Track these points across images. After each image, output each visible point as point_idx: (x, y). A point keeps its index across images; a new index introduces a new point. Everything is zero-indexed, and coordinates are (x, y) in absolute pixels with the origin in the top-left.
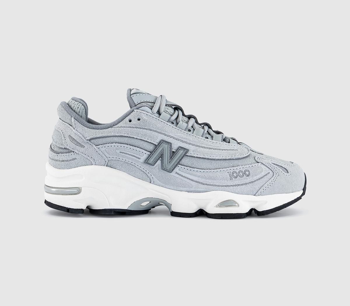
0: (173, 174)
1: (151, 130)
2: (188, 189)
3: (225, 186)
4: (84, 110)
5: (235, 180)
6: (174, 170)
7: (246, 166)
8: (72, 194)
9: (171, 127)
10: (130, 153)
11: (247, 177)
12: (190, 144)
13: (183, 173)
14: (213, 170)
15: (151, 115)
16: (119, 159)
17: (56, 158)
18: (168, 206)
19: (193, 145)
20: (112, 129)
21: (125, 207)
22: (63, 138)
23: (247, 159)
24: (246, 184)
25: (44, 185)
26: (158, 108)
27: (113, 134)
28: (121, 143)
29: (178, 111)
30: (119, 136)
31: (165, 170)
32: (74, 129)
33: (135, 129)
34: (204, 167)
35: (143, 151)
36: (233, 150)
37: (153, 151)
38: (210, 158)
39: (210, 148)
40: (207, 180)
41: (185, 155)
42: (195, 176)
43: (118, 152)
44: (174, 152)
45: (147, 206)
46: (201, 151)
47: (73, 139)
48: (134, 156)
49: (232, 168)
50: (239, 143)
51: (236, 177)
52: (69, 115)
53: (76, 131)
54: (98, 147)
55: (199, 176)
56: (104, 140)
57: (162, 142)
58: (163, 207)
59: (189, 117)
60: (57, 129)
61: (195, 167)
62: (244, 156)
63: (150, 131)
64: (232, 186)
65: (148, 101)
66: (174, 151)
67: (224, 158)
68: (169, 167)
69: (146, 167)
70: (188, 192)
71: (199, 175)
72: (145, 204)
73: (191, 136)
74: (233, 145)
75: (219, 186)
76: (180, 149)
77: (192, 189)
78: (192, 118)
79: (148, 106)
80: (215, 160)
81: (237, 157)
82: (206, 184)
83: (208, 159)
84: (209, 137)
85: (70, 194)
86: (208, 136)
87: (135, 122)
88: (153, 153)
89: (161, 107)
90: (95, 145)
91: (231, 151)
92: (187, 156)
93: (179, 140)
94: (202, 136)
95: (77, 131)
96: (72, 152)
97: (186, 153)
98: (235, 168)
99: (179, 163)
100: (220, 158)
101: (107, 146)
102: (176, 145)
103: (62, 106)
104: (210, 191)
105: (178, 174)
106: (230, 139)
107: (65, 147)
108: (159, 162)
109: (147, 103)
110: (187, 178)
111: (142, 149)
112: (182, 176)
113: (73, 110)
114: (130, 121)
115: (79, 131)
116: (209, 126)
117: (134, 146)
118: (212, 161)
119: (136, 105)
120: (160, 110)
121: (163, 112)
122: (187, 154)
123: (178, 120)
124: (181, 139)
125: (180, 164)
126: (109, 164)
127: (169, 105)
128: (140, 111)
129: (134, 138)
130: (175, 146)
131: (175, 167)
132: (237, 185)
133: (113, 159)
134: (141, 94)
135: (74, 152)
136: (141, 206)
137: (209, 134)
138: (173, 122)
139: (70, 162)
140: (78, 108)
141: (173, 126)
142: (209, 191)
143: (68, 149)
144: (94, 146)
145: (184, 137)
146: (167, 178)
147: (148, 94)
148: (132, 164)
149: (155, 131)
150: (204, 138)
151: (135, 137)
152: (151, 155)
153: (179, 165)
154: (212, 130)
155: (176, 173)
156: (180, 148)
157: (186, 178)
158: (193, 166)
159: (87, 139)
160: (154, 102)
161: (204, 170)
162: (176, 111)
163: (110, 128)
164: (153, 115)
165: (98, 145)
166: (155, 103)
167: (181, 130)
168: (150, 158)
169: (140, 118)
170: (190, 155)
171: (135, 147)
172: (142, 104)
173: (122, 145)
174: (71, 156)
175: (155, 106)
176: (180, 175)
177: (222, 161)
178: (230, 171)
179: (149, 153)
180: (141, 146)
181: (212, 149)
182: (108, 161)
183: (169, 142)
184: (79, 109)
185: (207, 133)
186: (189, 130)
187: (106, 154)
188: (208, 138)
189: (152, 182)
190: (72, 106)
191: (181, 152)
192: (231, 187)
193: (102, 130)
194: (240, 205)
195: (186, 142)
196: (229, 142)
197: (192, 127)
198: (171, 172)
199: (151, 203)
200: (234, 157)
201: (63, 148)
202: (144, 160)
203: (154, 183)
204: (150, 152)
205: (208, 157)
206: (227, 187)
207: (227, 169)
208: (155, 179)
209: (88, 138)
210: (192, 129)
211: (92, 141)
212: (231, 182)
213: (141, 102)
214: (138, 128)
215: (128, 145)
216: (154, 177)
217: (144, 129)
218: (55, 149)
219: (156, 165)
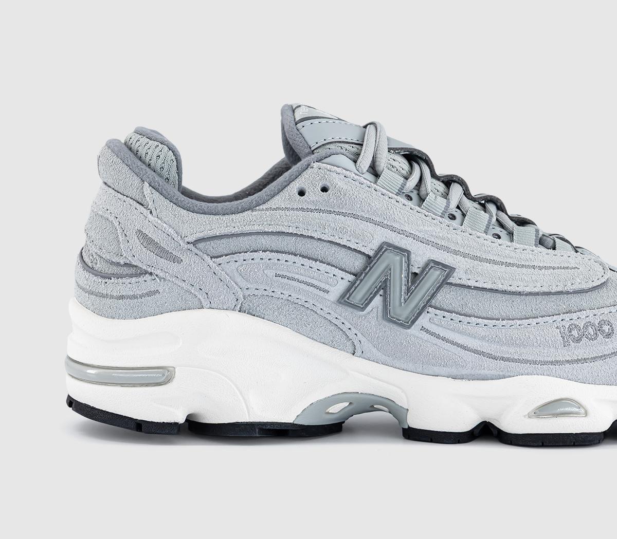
0: (414, 330)
1: (355, 217)
2: (454, 371)
3: (552, 363)
4: (175, 161)
5: (575, 347)
6: (417, 323)
7: (602, 311)
8: (147, 385)
9: (408, 208)
10: (301, 278)
11: (607, 340)
12: (456, 253)
13: (441, 329)
14: (519, 322)
15: (356, 177)
16: (273, 294)
17: (102, 289)
18: (397, 412)
19: (465, 255)
20: (254, 213)
21: (287, 416)
22: (120, 237)
23: (601, 291)
24: (603, 357)
25: (65, 357)
26: (371, 159)
27: (256, 228)
28: (277, 252)
29: (419, 164)
30: (272, 233)
31: (395, 322)
32: (151, 212)
33: (316, 215)
34: (496, 314)
35: (336, 271)
36: (567, 268)
37: (362, 273)
38: (509, 289)
39: (508, 265)
40: (504, 348)
41: (445, 283)
42: (471, 337)
43: (271, 273)
44: (415, 274)
45: (342, 413)
46: (486, 272)
47: (147, 241)
48: (312, 285)
49: (567, 317)
50: (576, 249)
51: (578, 340)
52: (135, 176)
53: (157, 219)
54: (218, 260)
55: (483, 338)
56: (233, 244)
57: (385, 247)
58: (382, 416)
59: (448, 181)
60: (100, 213)
61: (469, 312)
62: (595, 284)
63: (354, 220)
64: (568, 361)
65: (343, 139)
66: (417, 271)
67: (545, 289)
68: (404, 313)
69: (346, 313)
70: (454, 378)
71: (483, 334)
72: (336, 409)
73: (459, 232)
74: (565, 256)
75: (535, 363)
76: (432, 267)
77: (464, 372)
78: (456, 184)
79: (343, 151)
80: (523, 295)
81: (577, 287)
82: (502, 359)
83: (504, 292)
84: (503, 233)
85: (142, 385)
86: (498, 230)
87: (314, 194)
88: (362, 277)
89: (378, 156)
90: (208, 255)
91: (563, 271)
92: (451, 284)
93: (428, 243)
94: (486, 232)
95: (161, 219)
96: (147, 275)
97: (448, 276)
98: (574, 316)
99: (428, 304)
100: (536, 290)
101: (242, 258)
102: (421, 255)
103: (112, 151)
104: (512, 375)
105: (427, 331)
106: (557, 240)
107: (128, 262)
108: (378, 301)
109: (342, 145)
110: (453, 343)
111: (334, 266)
112: (438, 337)
113: (144, 163)
114: (302, 193)
115: (166, 220)
116: (499, 204)
117: (313, 259)
118: (514, 297)
119: (313, 149)
120: (377, 163)
121: (386, 169)
122: (451, 280)
123: (423, 189)
124: (433, 240)
125: (431, 306)
126: (246, 307)
127: (397, 149)
128: (329, 167)
129: (312, 237)
130: (419, 259)
131: (419, 314)
132: (580, 360)
133: (256, 292)
134: (324, 121)
135: (151, 274)
136: (328, 413)
137: (501, 225)
138: (411, 195)
139: (143, 300)
140: (159, 156)
141: (413, 206)
142: (510, 377)
143: (136, 266)
144: (208, 259)
145: (441, 235)
146: (399, 341)
147: (339, 119)
148: (307, 305)
149: (368, 220)
150: (490, 237)
151: (315, 235)
152: (358, 282)
153: (430, 309)
154: (507, 214)
155: (423, 329)
156: (432, 264)
157: (448, 341)
158: (467, 310)
159: (187, 240)
160: (361, 143)
161: (495, 321)
162: (416, 166)
163: (249, 212)
164: (361, 176)
165: (217, 257)
166: (362, 145)
167: (434, 216)
168: (355, 290)
169: (329, 184)
170: (458, 282)
171: (316, 260)
172: (328, 146)
173: (280, 256)
174: (145, 284)
175: (363, 152)
176: (433, 334)
177: (539, 297)
178: (564, 323)
179: (352, 278)
180: (330, 260)
181: (513, 265)
182: (245, 299)
183: (404, 247)
184: (160, 161)
185: (496, 223)
186: (451, 216)
187: (239, 279)
188: (499, 237)
189: (358, 352)
190: (142, 152)
191: (435, 275)
192: (567, 365)
193: (227, 216)
194: (590, 410)
195: (447, 249)
196: (554, 248)
197: (458, 207)
198: (409, 327)
199: (351, 407)
200: (570, 288)
201: (122, 263)
202: (339, 296)
203: (363, 355)
204: (354, 275)
205: (505, 288)
206: (557, 367)
207: (555, 318)
208: (367, 345)
209: (192, 239)
210: (458, 214)
211: (201, 245)
212: (565, 352)
213: (326, 142)
214: (323, 211)
215: (296, 255)
216: (363, 339)
217: (339, 213)
218: (98, 267)
219: (369, 308)
